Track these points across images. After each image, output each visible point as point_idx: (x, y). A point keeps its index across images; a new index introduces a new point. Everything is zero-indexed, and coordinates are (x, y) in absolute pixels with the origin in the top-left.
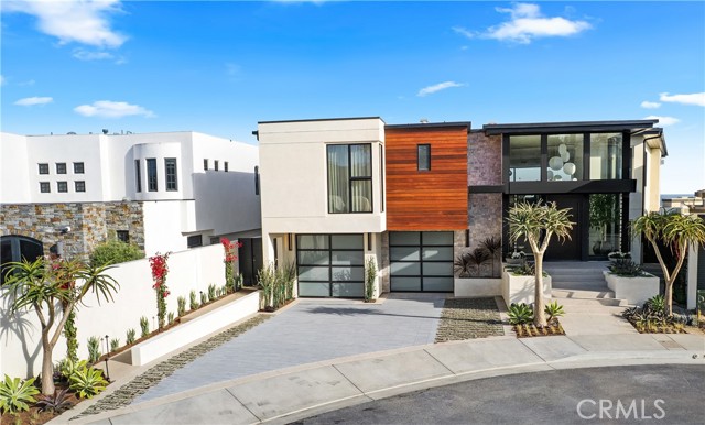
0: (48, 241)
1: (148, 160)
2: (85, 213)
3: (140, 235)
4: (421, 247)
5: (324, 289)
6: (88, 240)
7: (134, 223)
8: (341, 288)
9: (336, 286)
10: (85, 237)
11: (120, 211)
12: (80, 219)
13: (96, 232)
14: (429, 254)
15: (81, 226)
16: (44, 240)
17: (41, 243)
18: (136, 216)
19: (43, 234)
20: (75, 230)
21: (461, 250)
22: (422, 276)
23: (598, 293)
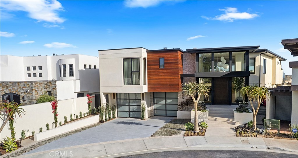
0: (22, 95)
1: (63, 65)
2: (34, 85)
3: (55, 93)
4: (166, 98)
5: (127, 114)
6: (36, 95)
7: (53, 88)
8: (133, 114)
9: (131, 113)
10: (34, 94)
11: (48, 84)
12: (32, 87)
13: (39, 92)
14: (169, 101)
15: (32, 90)
16: (21, 95)
17: (20, 96)
18: (54, 86)
19: (20, 92)
20: (31, 91)
21: (181, 100)
22: (166, 110)
23: (227, 119)
